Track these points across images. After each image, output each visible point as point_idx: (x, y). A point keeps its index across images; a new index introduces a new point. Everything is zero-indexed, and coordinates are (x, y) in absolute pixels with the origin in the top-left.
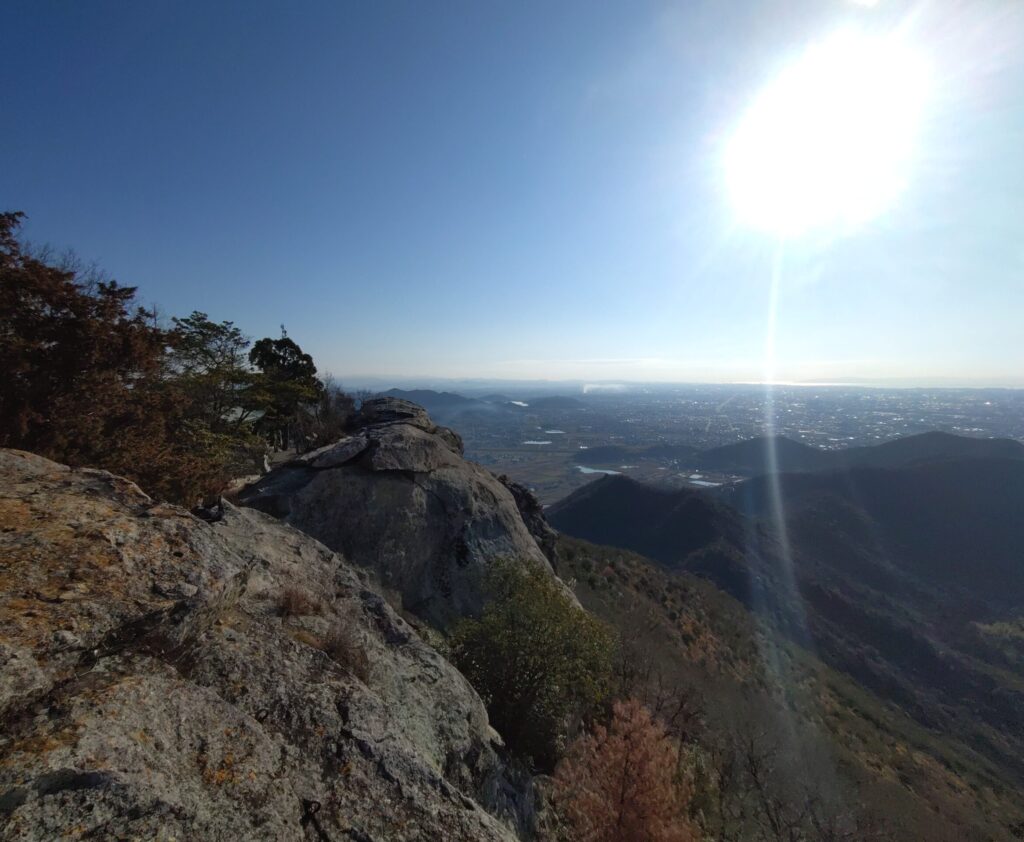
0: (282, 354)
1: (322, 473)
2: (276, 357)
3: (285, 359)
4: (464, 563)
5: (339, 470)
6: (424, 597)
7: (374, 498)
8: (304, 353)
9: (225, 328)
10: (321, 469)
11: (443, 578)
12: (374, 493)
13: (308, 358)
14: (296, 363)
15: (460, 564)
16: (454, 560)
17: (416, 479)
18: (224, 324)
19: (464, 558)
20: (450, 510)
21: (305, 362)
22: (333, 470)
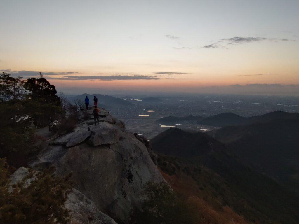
0: (40, 85)
1: (70, 149)
2: (38, 86)
3: (42, 87)
4: (131, 181)
5: (78, 147)
6: (115, 198)
7: (94, 158)
8: (51, 85)
9: (18, 79)
10: (70, 147)
11: (123, 189)
12: (93, 156)
13: (53, 87)
14: (47, 89)
15: (129, 181)
16: (127, 180)
17: (111, 147)
18: (18, 78)
19: (131, 179)
20: (125, 158)
21: (51, 89)
22: (75, 147)
